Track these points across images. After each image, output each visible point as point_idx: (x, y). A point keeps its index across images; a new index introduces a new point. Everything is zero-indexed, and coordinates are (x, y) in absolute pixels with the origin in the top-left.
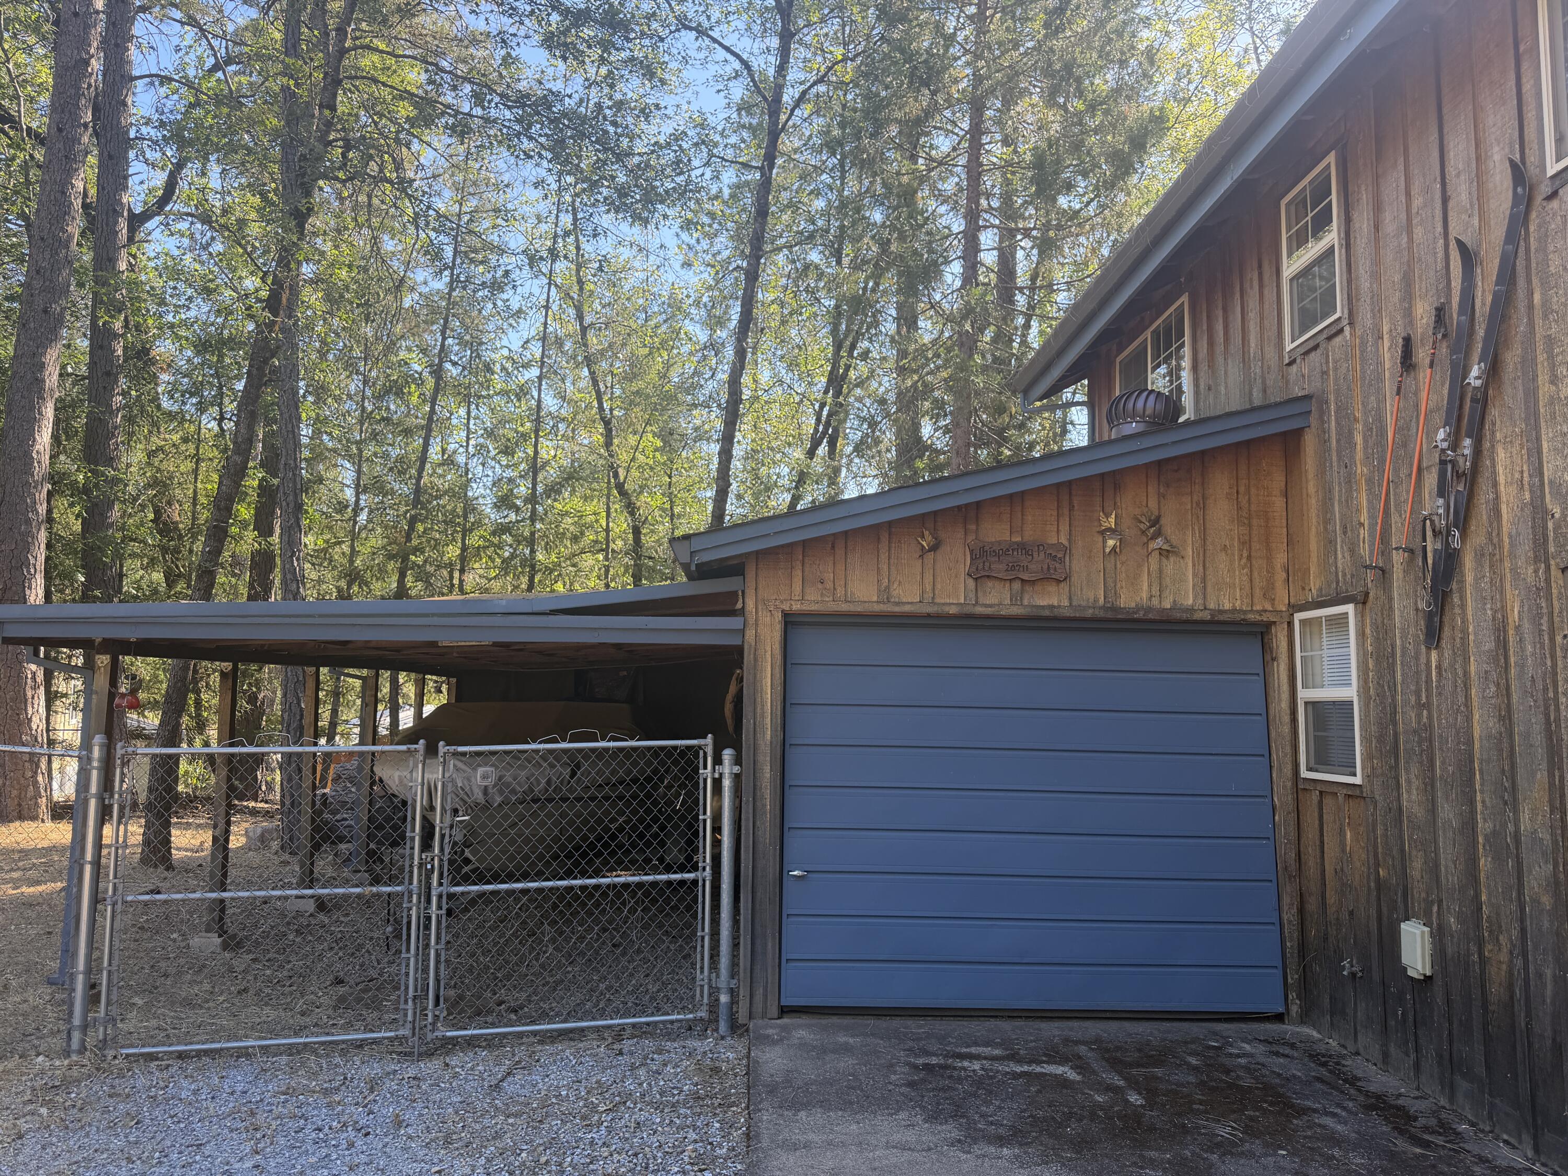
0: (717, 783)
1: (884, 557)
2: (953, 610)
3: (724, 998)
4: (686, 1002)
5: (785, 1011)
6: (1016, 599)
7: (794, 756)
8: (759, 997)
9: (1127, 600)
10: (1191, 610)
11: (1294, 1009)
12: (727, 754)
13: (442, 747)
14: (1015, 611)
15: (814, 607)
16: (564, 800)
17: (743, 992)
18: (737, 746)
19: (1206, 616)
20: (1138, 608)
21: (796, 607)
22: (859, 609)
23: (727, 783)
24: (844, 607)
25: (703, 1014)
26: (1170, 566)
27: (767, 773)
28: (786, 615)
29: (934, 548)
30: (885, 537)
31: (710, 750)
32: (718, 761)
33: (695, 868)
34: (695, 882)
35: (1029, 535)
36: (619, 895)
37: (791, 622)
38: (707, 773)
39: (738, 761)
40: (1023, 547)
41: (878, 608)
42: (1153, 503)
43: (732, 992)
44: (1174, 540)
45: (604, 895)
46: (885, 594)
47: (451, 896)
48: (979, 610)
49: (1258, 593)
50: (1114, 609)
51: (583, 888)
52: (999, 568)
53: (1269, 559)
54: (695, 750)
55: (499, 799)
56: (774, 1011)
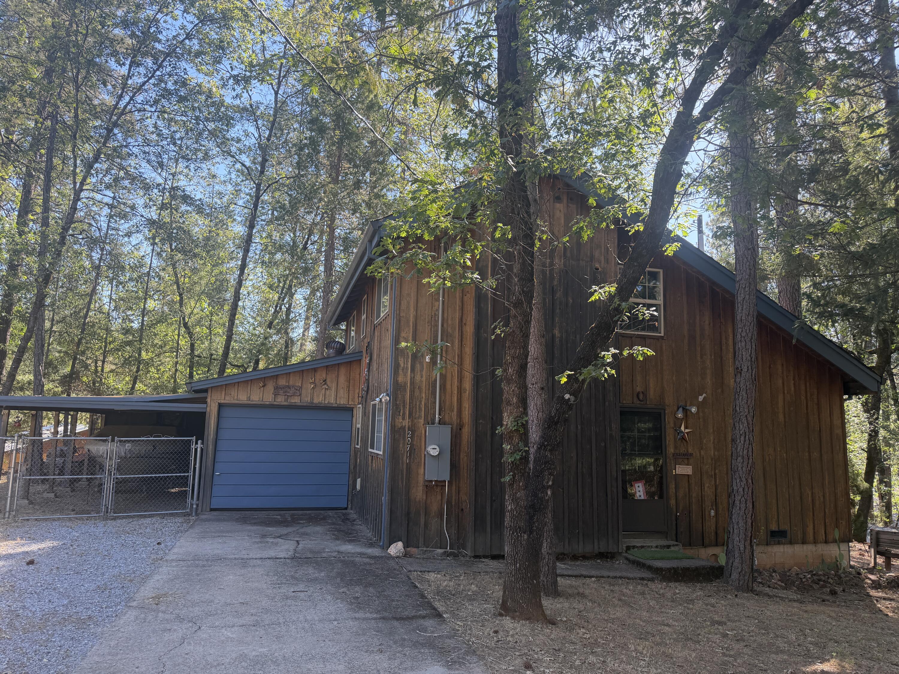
0: (196, 450)
1: (249, 388)
2: (267, 403)
3: (194, 506)
4: (185, 508)
5: (212, 510)
6: (286, 400)
7: (219, 443)
8: (204, 506)
9: (316, 401)
10: (332, 404)
11: (350, 506)
12: (199, 442)
13: (116, 438)
14: (286, 403)
15: (227, 402)
16: (151, 457)
17: (200, 505)
18: (203, 440)
19: (336, 405)
20: (319, 403)
21: (222, 402)
22: (241, 402)
23: (199, 449)
24: (236, 402)
25: (188, 510)
26: (328, 392)
27: (211, 447)
28: (219, 404)
29: (264, 386)
30: (250, 383)
31: (194, 441)
32: (196, 443)
33: (188, 472)
34: (188, 476)
35: (291, 383)
36: (165, 479)
37: (220, 406)
38: (193, 447)
39: (203, 443)
40: (289, 387)
41: (246, 402)
42: (324, 376)
43: (197, 505)
44: (329, 385)
45: (161, 479)
46: (249, 399)
47: (117, 478)
48: (275, 403)
49: (350, 400)
50: (312, 403)
51: (155, 477)
52: (281, 392)
53: (354, 391)
54: (190, 441)
55: (129, 456)
56: (208, 510)
